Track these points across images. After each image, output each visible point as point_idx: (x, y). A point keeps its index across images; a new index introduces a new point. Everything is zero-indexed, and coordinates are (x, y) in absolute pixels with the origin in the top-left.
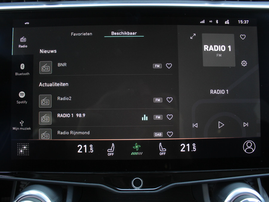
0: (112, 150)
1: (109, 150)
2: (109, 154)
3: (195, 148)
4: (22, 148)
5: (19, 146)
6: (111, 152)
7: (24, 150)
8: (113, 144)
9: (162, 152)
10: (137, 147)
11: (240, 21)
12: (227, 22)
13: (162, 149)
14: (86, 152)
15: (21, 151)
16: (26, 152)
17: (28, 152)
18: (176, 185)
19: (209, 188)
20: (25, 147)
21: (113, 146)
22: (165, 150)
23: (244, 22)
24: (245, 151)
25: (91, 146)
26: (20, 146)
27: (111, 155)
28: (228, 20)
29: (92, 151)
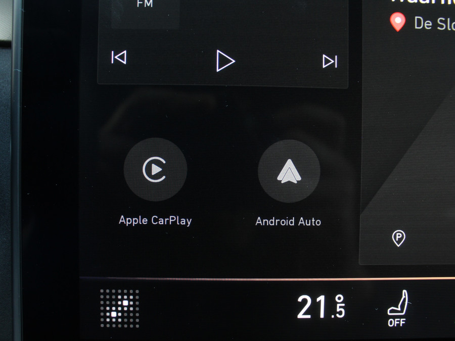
0: (402, 311)
1: (392, 311)
2: (393, 323)
4: (117, 306)
5: (105, 300)
6: (396, 317)
7: (122, 311)
8: (404, 291)
14: (322, 316)
15: (114, 314)
16: (129, 317)
17: (134, 317)
20: (126, 303)
21: (405, 299)
25: (339, 298)
26: (108, 297)
27: (398, 325)
29: (340, 313)
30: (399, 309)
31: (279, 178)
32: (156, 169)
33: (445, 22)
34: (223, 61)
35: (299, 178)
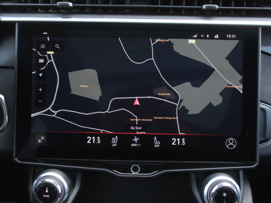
0: (116, 142)
4: (41, 139)
6: (114, 143)
7: (42, 140)
8: (116, 136)
9: (156, 144)
10: (136, 139)
11: (228, 36)
12: (217, 37)
13: (157, 142)
14: (94, 142)
15: (40, 141)
16: (43, 142)
17: (45, 142)
20: (43, 138)
22: (159, 143)
23: (232, 36)
24: (227, 147)
25: (98, 138)
26: (38, 136)
28: (218, 35)
29: (99, 142)
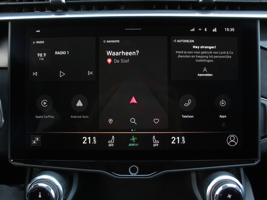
1: (110, 142)
3: (184, 141)
5: (32, 138)
6: (111, 144)
7: (36, 141)
8: (113, 136)
9: (155, 144)
10: (134, 139)
11: (226, 29)
12: (215, 30)
14: (90, 143)
15: (34, 142)
16: (38, 143)
17: (40, 143)
18: (167, 172)
19: (197, 176)
20: (37, 139)
21: (113, 138)
22: (158, 142)
23: (230, 30)
24: (229, 144)
25: (94, 138)
27: (112, 146)
28: (216, 28)
29: (95, 142)
30: (112, 141)
31: (77, 105)
32: (45, 103)
33: (123, 60)
34: (62, 74)
35: (82, 105)
